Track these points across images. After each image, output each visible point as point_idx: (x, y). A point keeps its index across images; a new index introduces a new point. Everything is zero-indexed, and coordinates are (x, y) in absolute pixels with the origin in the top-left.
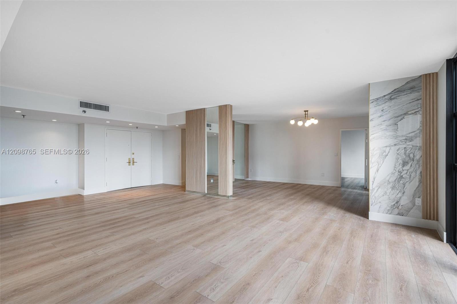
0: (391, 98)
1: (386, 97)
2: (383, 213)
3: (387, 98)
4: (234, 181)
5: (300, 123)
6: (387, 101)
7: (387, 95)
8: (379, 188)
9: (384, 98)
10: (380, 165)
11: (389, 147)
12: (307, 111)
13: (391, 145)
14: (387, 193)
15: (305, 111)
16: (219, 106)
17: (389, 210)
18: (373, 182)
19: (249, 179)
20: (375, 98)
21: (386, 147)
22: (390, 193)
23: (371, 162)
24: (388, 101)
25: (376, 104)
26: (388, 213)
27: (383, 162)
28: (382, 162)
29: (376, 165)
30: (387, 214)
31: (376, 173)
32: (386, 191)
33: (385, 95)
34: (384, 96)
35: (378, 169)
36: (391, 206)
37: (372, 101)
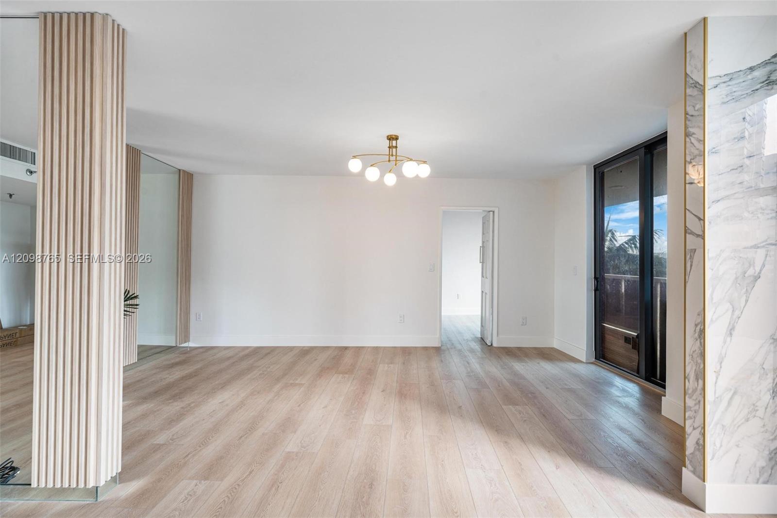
0: (769, 77)
1: (756, 73)
2: (746, 482)
3: (759, 79)
4: (134, 359)
5: (372, 174)
6: (759, 86)
7: (759, 66)
8: (735, 393)
9: (750, 77)
10: (737, 313)
11: (763, 247)
12: (396, 138)
13: (769, 242)
14: (757, 410)
15: (391, 138)
16: (45, 15)
17: (763, 468)
18: (718, 373)
19: (191, 344)
20: (722, 73)
21: (756, 247)
22: (766, 408)
23: (712, 299)
24: (761, 87)
25: (727, 95)
26: (761, 480)
27: (747, 301)
28: (744, 299)
29: (727, 310)
30: (757, 483)
31: (725, 342)
32: (754, 405)
33: (754, 67)
34: (752, 69)
35: (730, 327)
36: (770, 454)
37: (716, 82)
